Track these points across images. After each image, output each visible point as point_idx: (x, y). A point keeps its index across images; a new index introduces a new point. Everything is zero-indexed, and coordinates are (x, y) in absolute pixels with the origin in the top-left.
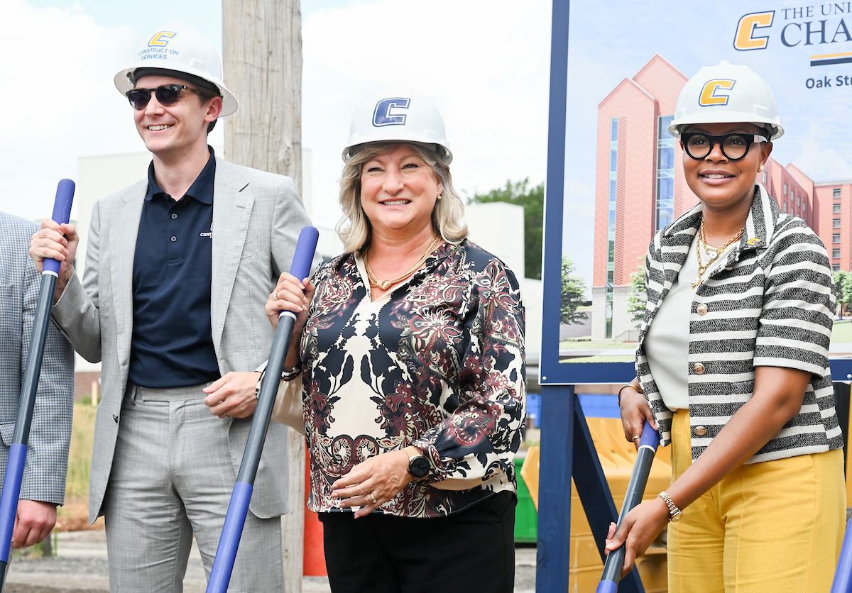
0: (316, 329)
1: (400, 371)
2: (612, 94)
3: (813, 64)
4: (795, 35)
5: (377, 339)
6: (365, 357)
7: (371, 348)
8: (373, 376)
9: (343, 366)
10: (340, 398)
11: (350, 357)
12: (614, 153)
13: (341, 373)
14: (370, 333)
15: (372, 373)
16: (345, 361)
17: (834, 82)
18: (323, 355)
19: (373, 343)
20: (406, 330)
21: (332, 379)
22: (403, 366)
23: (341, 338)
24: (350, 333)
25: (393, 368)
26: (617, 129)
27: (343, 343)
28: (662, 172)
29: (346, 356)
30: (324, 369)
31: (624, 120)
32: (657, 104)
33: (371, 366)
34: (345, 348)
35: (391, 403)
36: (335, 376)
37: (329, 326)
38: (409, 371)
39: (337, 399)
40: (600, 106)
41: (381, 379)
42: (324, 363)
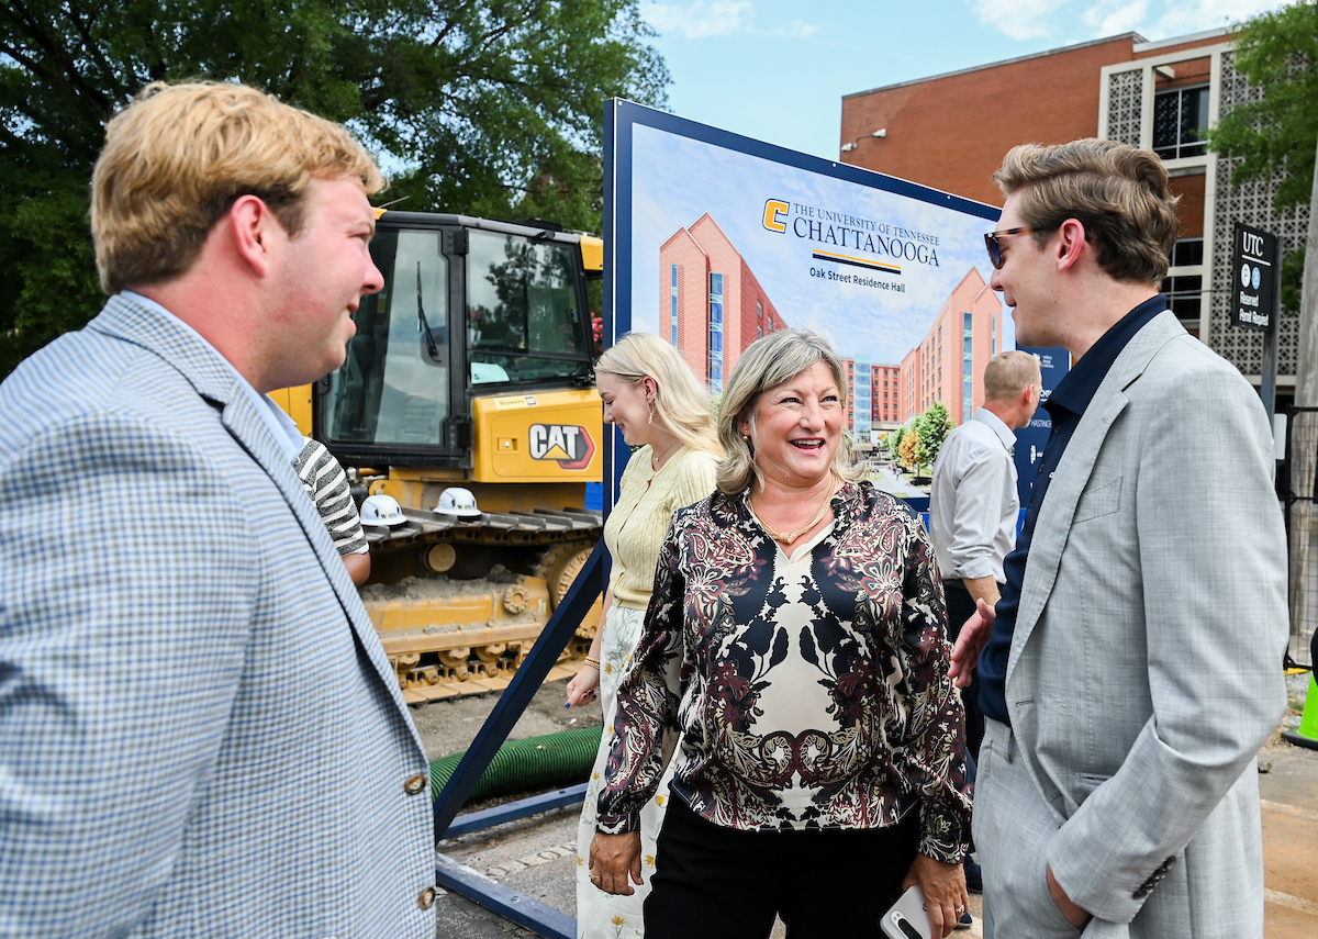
0: (726, 595)
1: (855, 645)
2: (671, 240)
3: (815, 256)
4: (803, 229)
5: (821, 605)
6: (806, 629)
7: (815, 617)
8: (819, 653)
9: (772, 642)
10: (769, 684)
11: (783, 630)
12: (674, 298)
13: (771, 650)
14: (809, 598)
15: (817, 648)
16: (775, 636)
17: (827, 275)
18: (742, 629)
19: (817, 611)
20: (861, 593)
21: (756, 659)
22: (860, 638)
23: (767, 608)
24: (779, 600)
25: (847, 640)
26: (676, 275)
27: (771, 613)
28: (714, 325)
29: (777, 629)
30: (744, 646)
31: (681, 267)
32: (708, 259)
33: (816, 640)
34: (773, 619)
35: (844, 685)
36: (761, 655)
37: (744, 592)
38: (868, 644)
39: (765, 684)
40: (662, 249)
41: (831, 656)
42: (744, 638)
